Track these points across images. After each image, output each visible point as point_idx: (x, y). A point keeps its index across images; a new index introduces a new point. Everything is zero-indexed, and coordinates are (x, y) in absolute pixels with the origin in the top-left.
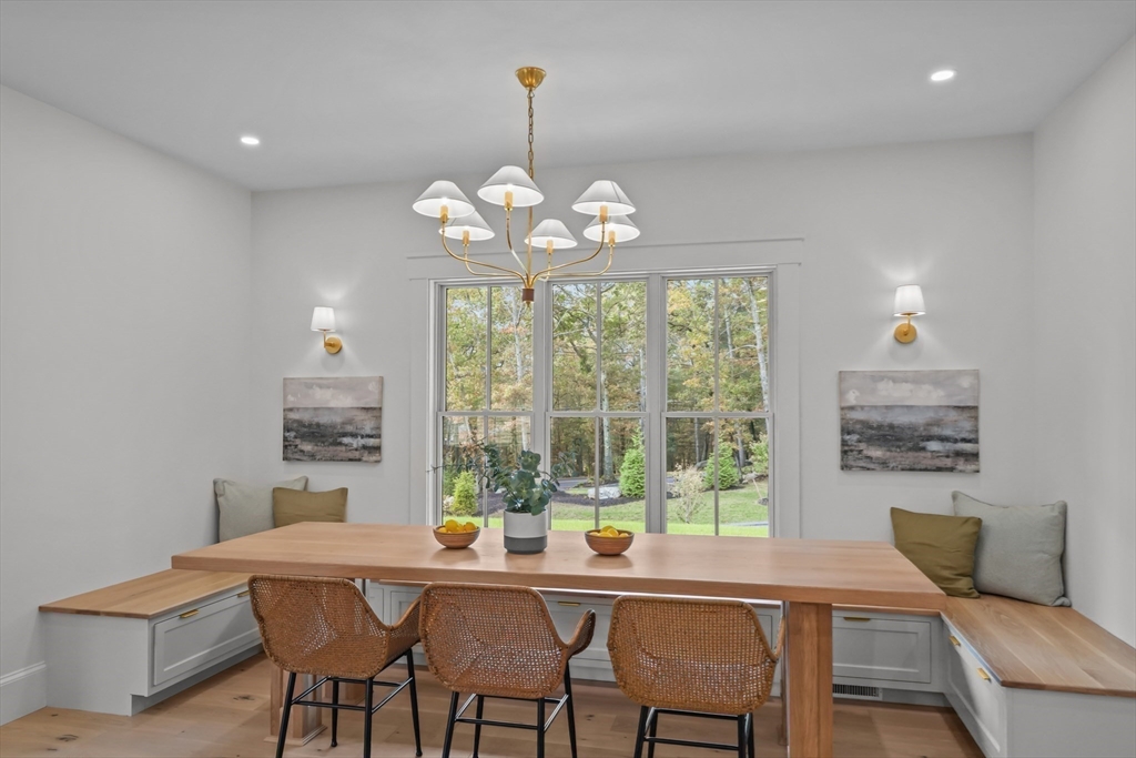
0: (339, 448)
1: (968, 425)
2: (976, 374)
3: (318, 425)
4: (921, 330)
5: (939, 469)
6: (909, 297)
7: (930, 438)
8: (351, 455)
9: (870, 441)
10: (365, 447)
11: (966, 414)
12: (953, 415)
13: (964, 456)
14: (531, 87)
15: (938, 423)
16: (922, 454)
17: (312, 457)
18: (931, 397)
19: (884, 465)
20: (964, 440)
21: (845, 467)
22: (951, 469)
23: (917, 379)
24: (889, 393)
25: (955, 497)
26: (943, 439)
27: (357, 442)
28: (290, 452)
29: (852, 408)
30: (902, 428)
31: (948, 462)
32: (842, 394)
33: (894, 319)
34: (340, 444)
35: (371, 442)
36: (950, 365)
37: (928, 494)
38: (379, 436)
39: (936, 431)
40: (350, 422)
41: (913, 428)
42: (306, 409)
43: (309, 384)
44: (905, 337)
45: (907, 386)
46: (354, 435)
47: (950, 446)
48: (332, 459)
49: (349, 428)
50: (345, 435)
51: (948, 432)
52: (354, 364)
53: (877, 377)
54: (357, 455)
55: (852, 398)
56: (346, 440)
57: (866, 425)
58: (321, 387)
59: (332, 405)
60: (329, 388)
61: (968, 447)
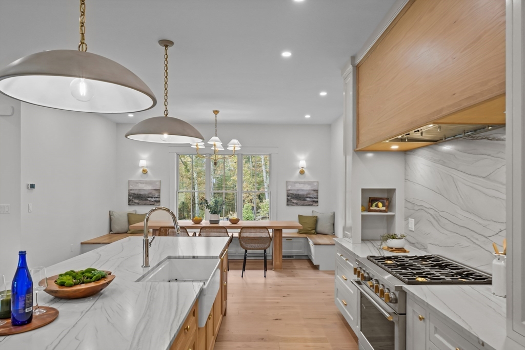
1: (316, 194)
2: (318, 182)
3: (140, 194)
4: (306, 171)
5: (309, 205)
6: (302, 163)
7: (307, 198)
8: (151, 203)
9: (293, 198)
10: (155, 201)
11: (315, 192)
12: (312, 192)
13: (315, 202)
14: (216, 114)
15: (309, 194)
16: (305, 201)
17: (138, 204)
18: (307, 188)
19: (297, 204)
20: (315, 198)
21: (288, 205)
22: (312, 205)
23: (305, 183)
24: (298, 187)
25: (313, 212)
26: (310, 198)
27: (152, 200)
28: (131, 203)
29: (289, 190)
30: (301, 195)
31: (311, 203)
32: (287, 186)
33: (299, 168)
34: (147, 200)
35: (157, 199)
36: (312, 180)
37: (307, 211)
38: (159, 198)
39: (309, 196)
40: (151, 193)
41: (303, 195)
42: (136, 190)
43: (137, 182)
44: (302, 173)
45: (302, 185)
46: (152, 197)
47: (311, 199)
48: (145, 205)
49: (150, 195)
50: (149, 197)
51: (311, 196)
52: (151, 177)
53: (295, 182)
54: (153, 203)
55: (289, 188)
56: (149, 199)
57: (293, 194)
58: (141, 183)
59: (145, 188)
60: (143, 183)
61: (316, 200)
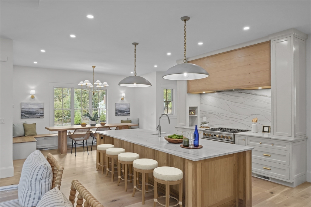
0: (35, 116)
1: (129, 110)
2: (130, 104)
3: (30, 111)
4: (124, 99)
5: (126, 115)
6: (123, 95)
7: (125, 112)
8: (38, 117)
9: (119, 112)
10: (41, 115)
12: (127, 109)
13: (129, 114)
15: (126, 110)
16: (124, 114)
17: (28, 118)
18: (125, 107)
19: (120, 115)
21: (116, 115)
22: (127, 115)
23: (124, 104)
24: (121, 106)
25: (127, 118)
26: (126, 112)
27: (38, 115)
28: (22, 117)
30: (122, 110)
31: (127, 114)
32: (116, 106)
33: (121, 97)
34: (35, 115)
35: (42, 114)
36: (127, 103)
37: (124, 118)
38: (43, 113)
39: (126, 111)
40: (37, 111)
41: (123, 110)
42: (27, 108)
43: (27, 104)
44: (122, 99)
45: (123, 105)
46: (38, 113)
47: (127, 112)
48: (33, 118)
49: (37, 112)
50: (36, 113)
51: (127, 111)
52: (37, 100)
53: (120, 104)
54: (39, 117)
55: (117, 107)
56: (36, 114)
57: (118, 110)
58: (30, 104)
59: (33, 108)
60: (32, 104)
61: (129, 112)
